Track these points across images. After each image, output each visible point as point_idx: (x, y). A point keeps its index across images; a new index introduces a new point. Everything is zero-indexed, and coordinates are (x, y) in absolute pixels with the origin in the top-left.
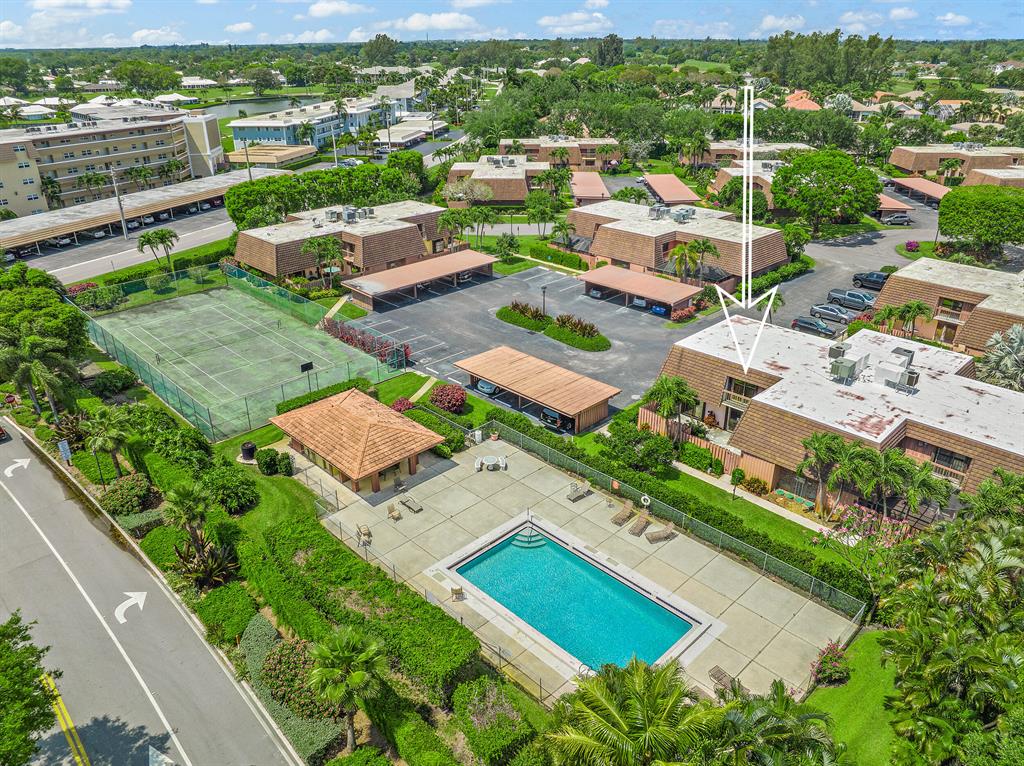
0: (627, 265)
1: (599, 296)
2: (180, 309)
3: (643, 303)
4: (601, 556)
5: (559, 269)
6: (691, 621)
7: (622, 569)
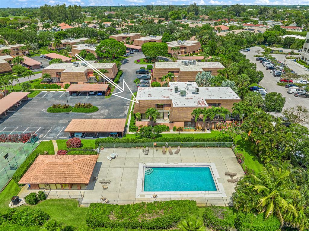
0: (77, 83)
1: (76, 95)
3: (93, 93)
4: (171, 164)
5: (50, 90)
6: (208, 167)
7: (180, 164)
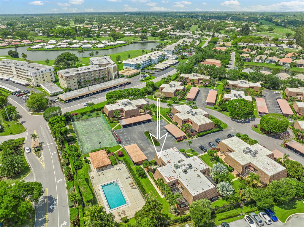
2: (90, 121)
4: (123, 189)
